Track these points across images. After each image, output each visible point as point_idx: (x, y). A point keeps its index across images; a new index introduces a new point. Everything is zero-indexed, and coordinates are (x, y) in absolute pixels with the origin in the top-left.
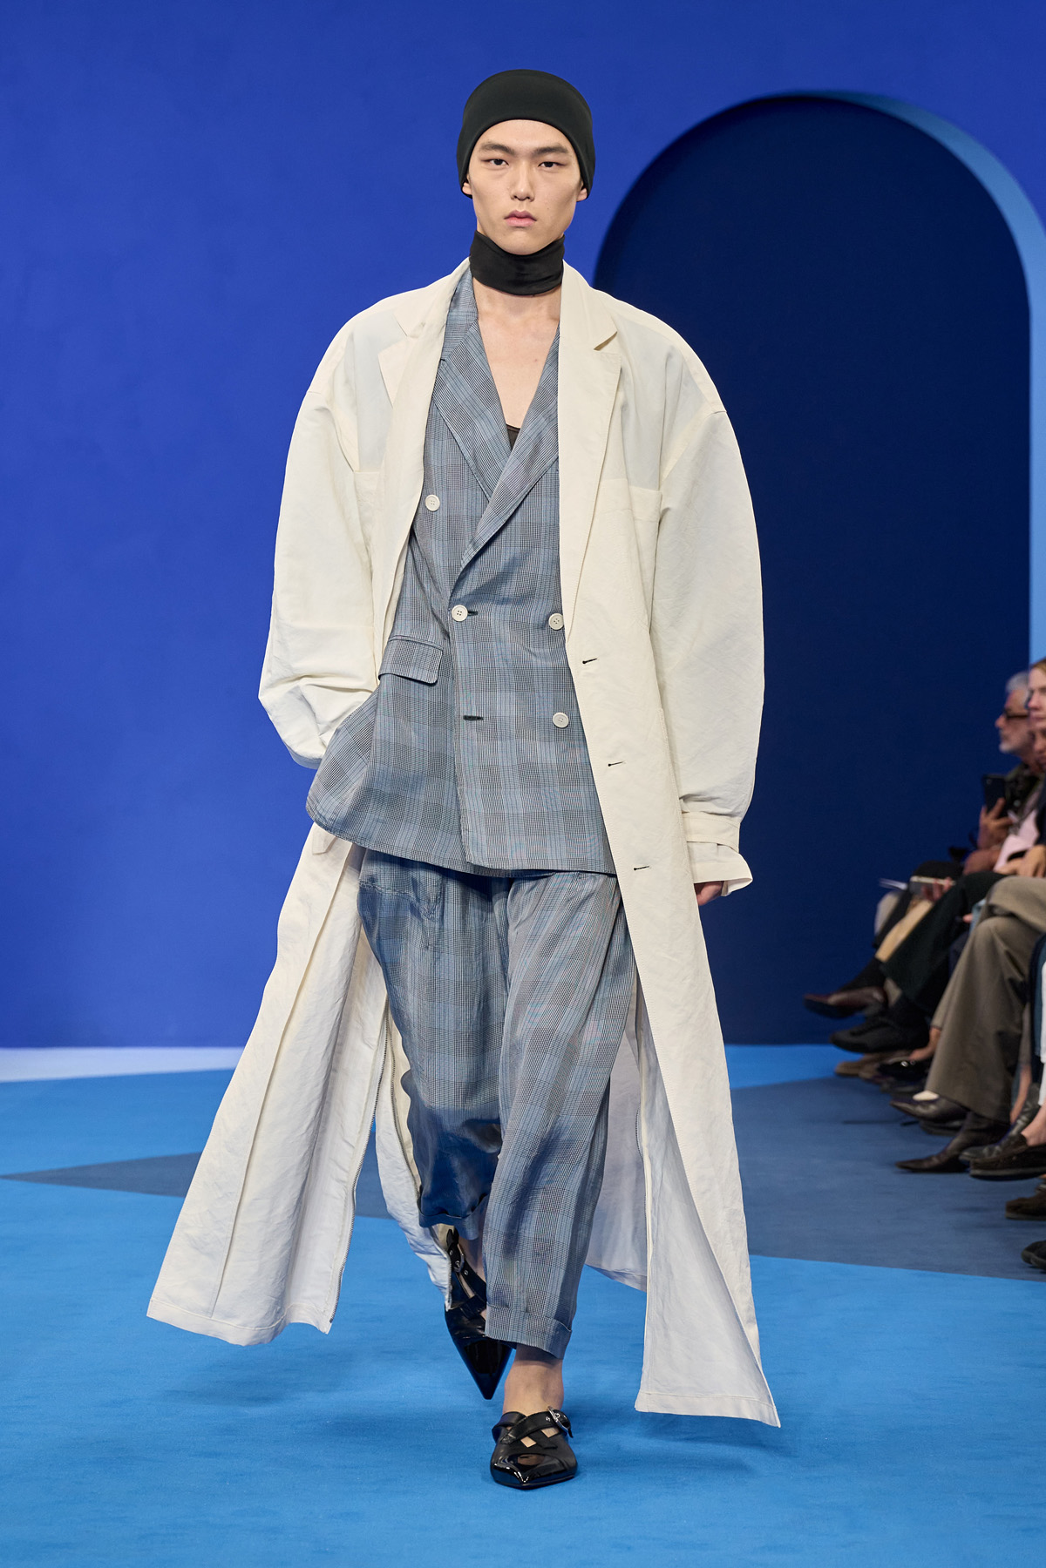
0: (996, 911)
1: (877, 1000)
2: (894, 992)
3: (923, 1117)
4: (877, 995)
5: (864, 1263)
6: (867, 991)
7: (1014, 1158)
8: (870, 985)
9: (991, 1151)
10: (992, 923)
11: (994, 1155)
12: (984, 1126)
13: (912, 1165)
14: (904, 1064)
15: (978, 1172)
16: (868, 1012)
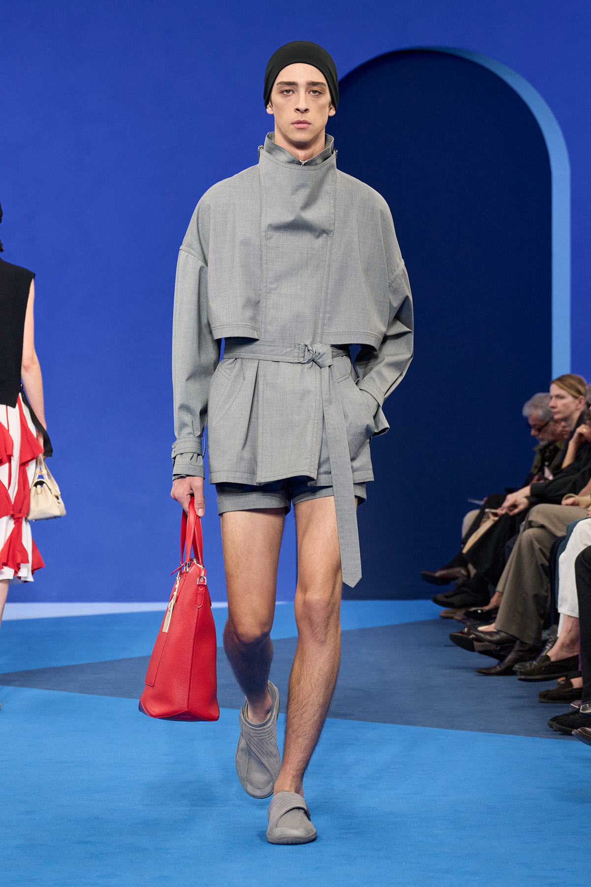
0: (533, 524)
1: (463, 574)
2: (473, 571)
4: (463, 572)
5: (457, 729)
6: (457, 569)
7: (543, 669)
8: (459, 566)
9: (531, 665)
10: (530, 532)
11: (533, 667)
12: (526, 648)
13: (484, 671)
15: (522, 677)
16: (459, 581)
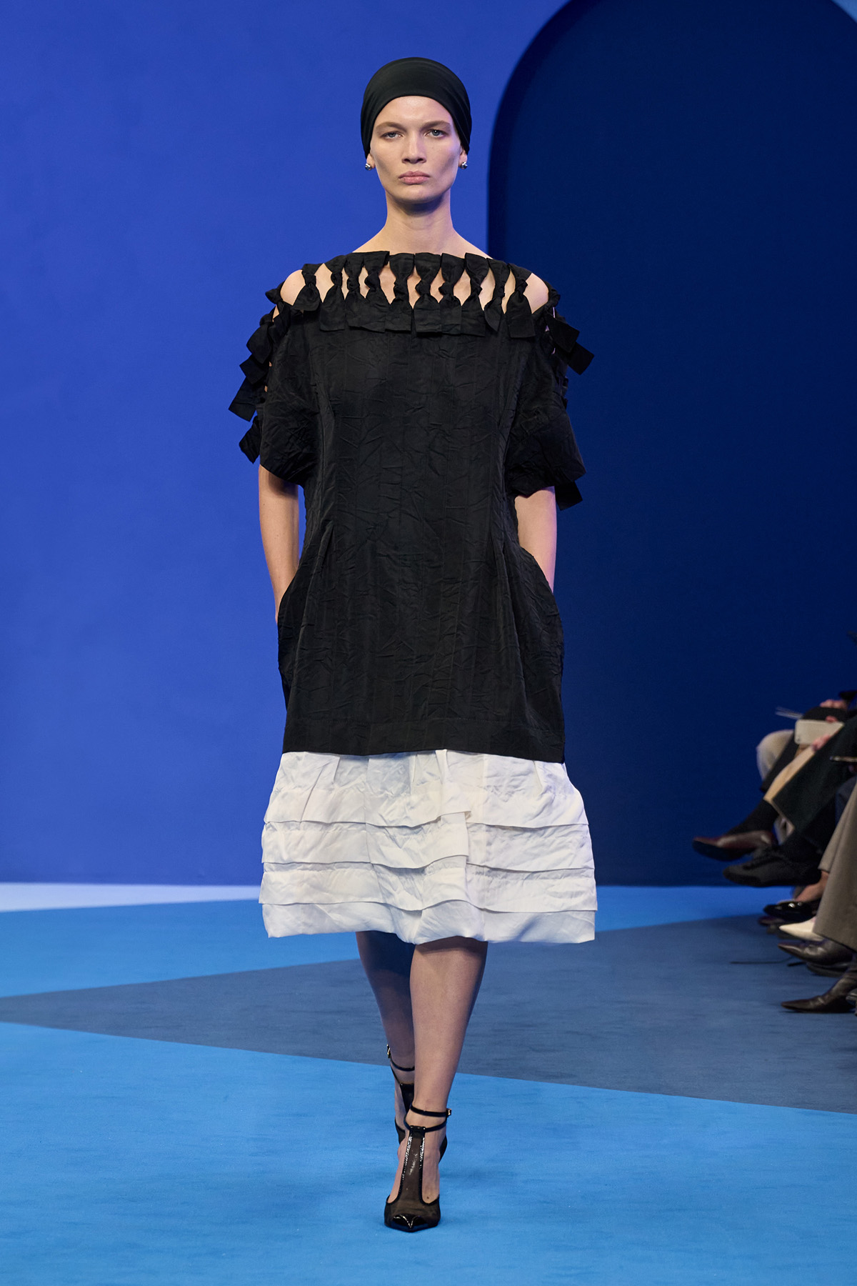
3: (811, 959)
13: (796, 1005)
14: (791, 905)
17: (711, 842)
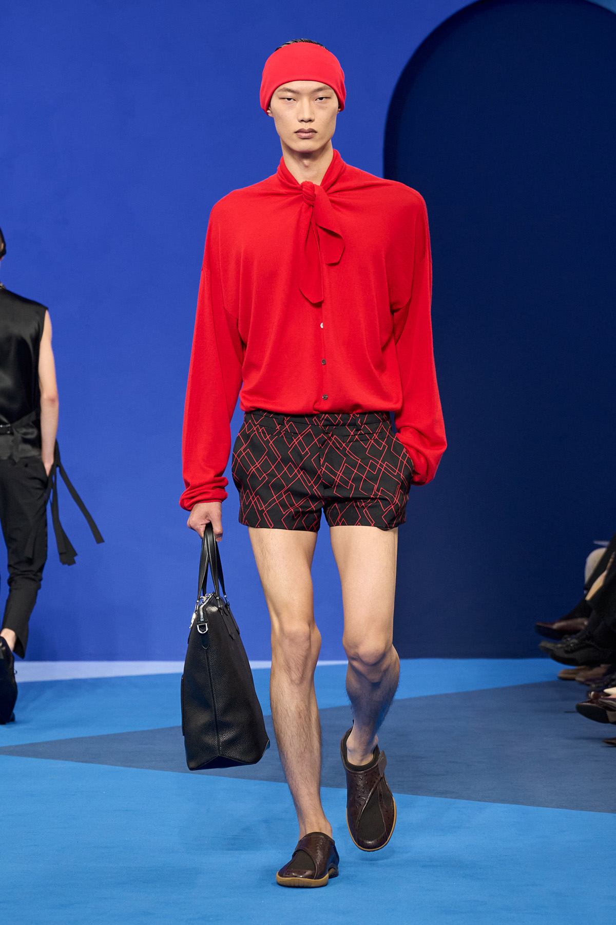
13: (614, 742)
17: (548, 626)
